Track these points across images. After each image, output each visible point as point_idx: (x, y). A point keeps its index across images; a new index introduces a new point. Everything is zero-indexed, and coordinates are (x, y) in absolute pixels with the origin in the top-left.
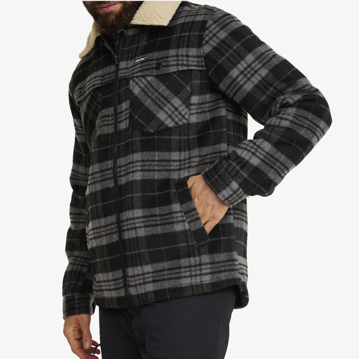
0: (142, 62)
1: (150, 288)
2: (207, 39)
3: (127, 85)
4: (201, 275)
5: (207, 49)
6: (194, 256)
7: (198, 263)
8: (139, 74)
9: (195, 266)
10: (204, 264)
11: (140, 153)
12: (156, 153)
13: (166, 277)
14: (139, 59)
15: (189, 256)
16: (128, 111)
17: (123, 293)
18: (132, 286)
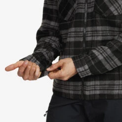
16: (94, 3)
17: (80, 93)
18: (88, 90)
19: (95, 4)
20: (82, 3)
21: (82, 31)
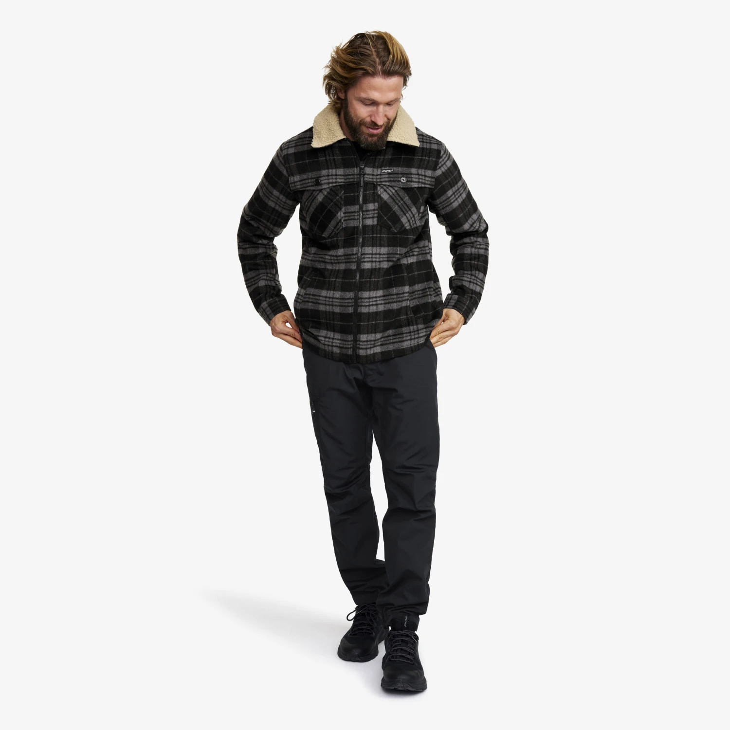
0: (389, 174)
1: (378, 350)
2: (440, 165)
3: (374, 190)
4: (418, 338)
5: (439, 172)
6: (413, 325)
7: (416, 329)
8: (387, 184)
9: (414, 332)
10: (420, 330)
11: (387, 248)
12: (398, 248)
13: (392, 341)
14: (386, 170)
15: (409, 325)
16: (376, 212)
17: (350, 352)
18: (362, 349)
19: (378, 213)
20: (354, 212)
21: (355, 252)
